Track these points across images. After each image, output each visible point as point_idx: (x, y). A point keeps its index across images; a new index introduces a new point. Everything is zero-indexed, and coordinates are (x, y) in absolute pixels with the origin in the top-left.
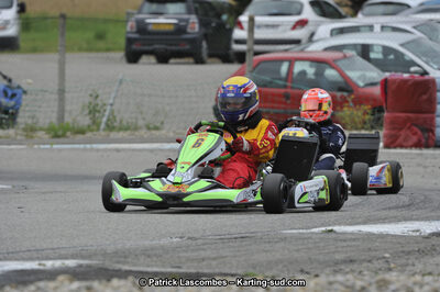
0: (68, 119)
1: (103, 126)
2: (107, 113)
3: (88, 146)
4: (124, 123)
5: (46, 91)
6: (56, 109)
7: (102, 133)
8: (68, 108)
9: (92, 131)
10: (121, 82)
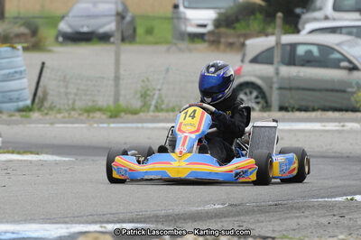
0: (122, 102)
1: (152, 108)
2: (156, 97)
3: (140, 125)
4: (171, 105)
5: (103, 78)
6: (112, 93)
7: (151, 114)
8: (122, 92)
9: (144, 111)
10: (167, 70)
